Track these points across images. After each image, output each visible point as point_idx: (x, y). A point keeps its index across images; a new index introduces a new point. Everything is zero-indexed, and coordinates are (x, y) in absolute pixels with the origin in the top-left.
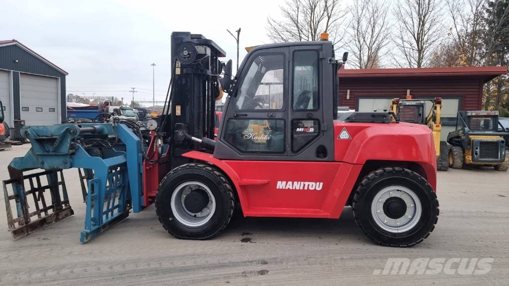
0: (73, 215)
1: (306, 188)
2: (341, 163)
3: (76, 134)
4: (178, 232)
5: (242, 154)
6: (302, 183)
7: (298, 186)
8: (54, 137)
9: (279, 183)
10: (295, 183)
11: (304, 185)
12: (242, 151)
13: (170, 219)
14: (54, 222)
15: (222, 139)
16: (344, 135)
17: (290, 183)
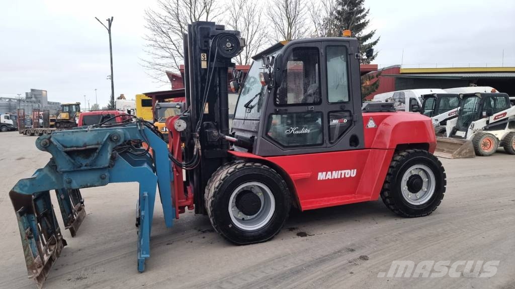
0: (65, 247)
1: (343, 176)
2: (371, 150)
3: (119, 141)
4: (238, 239)
5: (285, 149)
6: (340, 172)
7: (336, 175)
8: (88, 147)
9: (320, 174)
10: (334, 172)
11: (341, 173)
12: (284, 147)
13: (230, 226)
14: (56, 258)
15: (264, 136)
16: (371, 124)
17: (329, 173)
